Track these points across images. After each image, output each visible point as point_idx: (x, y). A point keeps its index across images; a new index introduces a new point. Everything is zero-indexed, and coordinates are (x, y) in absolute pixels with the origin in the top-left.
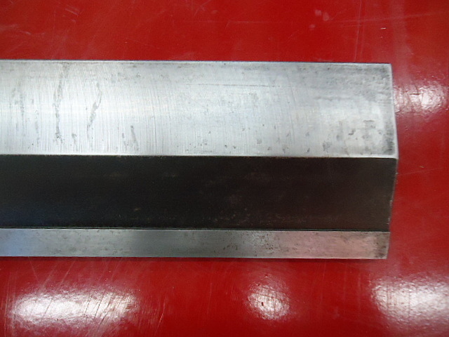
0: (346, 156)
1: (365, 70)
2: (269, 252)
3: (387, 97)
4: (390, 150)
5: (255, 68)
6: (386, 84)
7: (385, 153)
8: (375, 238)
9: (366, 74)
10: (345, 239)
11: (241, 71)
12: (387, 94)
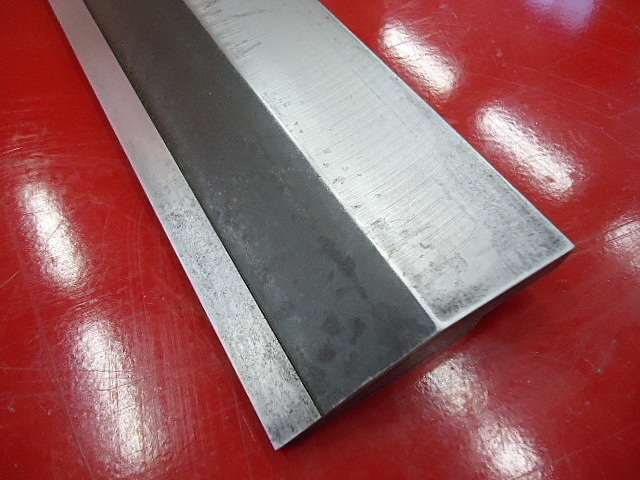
0: (384, 254)
1: (532, 218)
2: (195, 266)
3: (521, 264)
4: (444, 312)
5: (418, 105)
6: (540, 255)
7: (433, 306)
8: (297, 401)
9: (528, 221)
10: (268, 355)
11: (402, 95)
12: (525, 263)
